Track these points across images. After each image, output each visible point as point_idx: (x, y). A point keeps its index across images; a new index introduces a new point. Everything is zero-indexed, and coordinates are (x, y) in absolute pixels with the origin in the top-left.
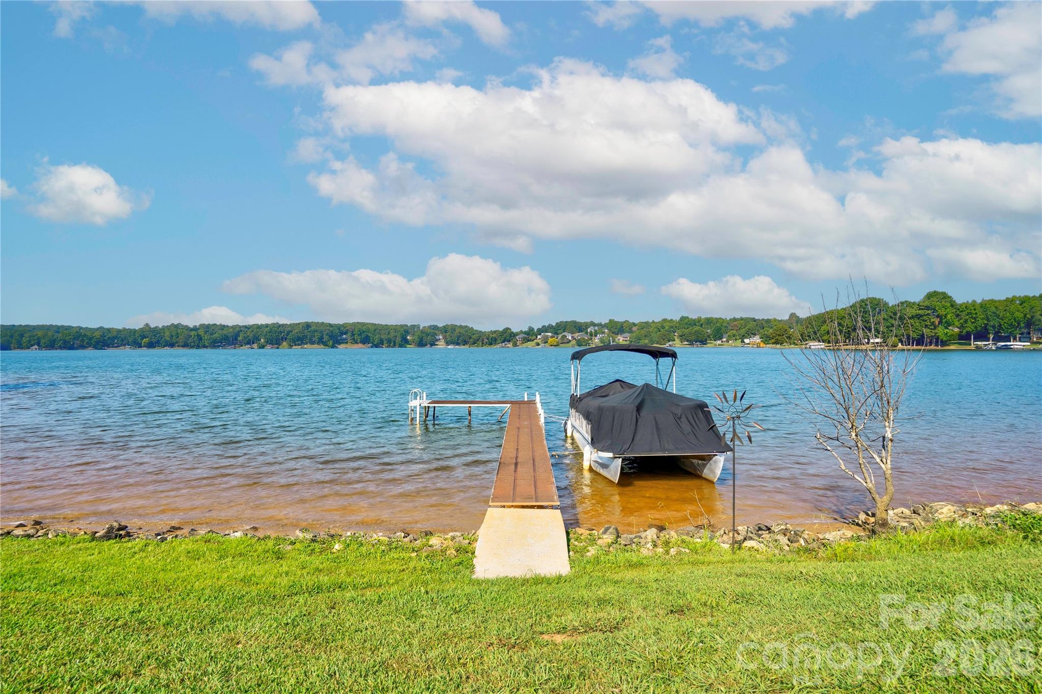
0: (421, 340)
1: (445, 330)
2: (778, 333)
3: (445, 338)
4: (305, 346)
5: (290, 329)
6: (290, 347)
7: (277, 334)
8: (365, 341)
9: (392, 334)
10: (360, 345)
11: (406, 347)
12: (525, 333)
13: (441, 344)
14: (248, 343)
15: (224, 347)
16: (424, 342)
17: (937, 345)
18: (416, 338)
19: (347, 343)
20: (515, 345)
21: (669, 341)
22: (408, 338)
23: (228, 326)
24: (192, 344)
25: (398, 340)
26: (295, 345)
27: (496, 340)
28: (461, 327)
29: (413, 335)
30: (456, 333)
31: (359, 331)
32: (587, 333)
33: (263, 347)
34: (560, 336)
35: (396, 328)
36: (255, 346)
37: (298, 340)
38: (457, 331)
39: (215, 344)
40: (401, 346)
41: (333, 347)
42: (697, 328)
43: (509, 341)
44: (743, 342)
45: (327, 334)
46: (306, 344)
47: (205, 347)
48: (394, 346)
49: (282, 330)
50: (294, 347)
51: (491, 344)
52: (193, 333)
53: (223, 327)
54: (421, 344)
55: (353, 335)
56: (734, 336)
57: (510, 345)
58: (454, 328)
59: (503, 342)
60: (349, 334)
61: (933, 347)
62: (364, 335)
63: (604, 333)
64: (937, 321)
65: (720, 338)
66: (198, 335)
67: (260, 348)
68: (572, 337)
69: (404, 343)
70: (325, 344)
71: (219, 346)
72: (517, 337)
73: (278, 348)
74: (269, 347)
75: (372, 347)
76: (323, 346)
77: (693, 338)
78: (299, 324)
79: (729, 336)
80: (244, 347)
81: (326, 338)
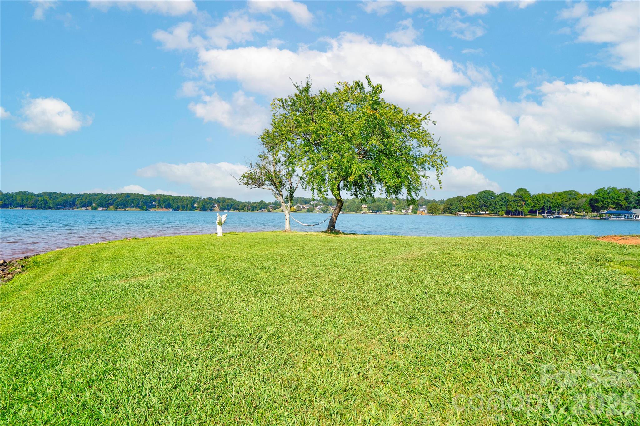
0: (204, 206)
1: (218, 201)
3: (219, 206)
4: (127, 209)
5: (115, 197)
6: (116, 209)
7: (106, 201)
8: (168, 206)
9: (185, 202)
10: (165, 209)
11: (194, 211)
13: (217, 209)
14: (84, 206)
15: (64, 208)
16: (206, 208)
18: (200, 205)
19: (155, 207)
20: (269, 211)
22: (195, 205)
23: (65, 194)
24: (40, 206)
25: (189, 206)
26: (120, 208)
27: (256, 208)
28: (228, 199)
29: (198, 204)
30: (226, 203)
31: (164, 200)
32: (311, 205)
33: (95, 209)
35: (187, 199)
36: (89, 208)
37: (121, 205)
38: (227, 201)
39: (58, 206)
40: (191, 210)
41: (146, 210)
43: (264, 208)
45: (142, 202)
46: (127, 207)
47: (50, 208)
48: (187, 210)
49: (110, 198)
50: (118, 209)
51: (253, 210)
52: (40, 198)
53: (62, 195)
54: (204, 209)
55: (160, 202)
57: (266, 211)
58: (224, 200)
59: (261, 209)
60: (157, 202)
62: (167, 203)
66: (44, 200)
67: (93, 209)
68: (303, 207)
69: (193, 208)
70: (141, 208)
71: (61, 208)
73: (107, 210)
74: (100, 209)
75: (172, 210)
76: (139, 209)
77: (375, 209)
78: (121, 194)
80: (80, 209)
81: (141, 204)
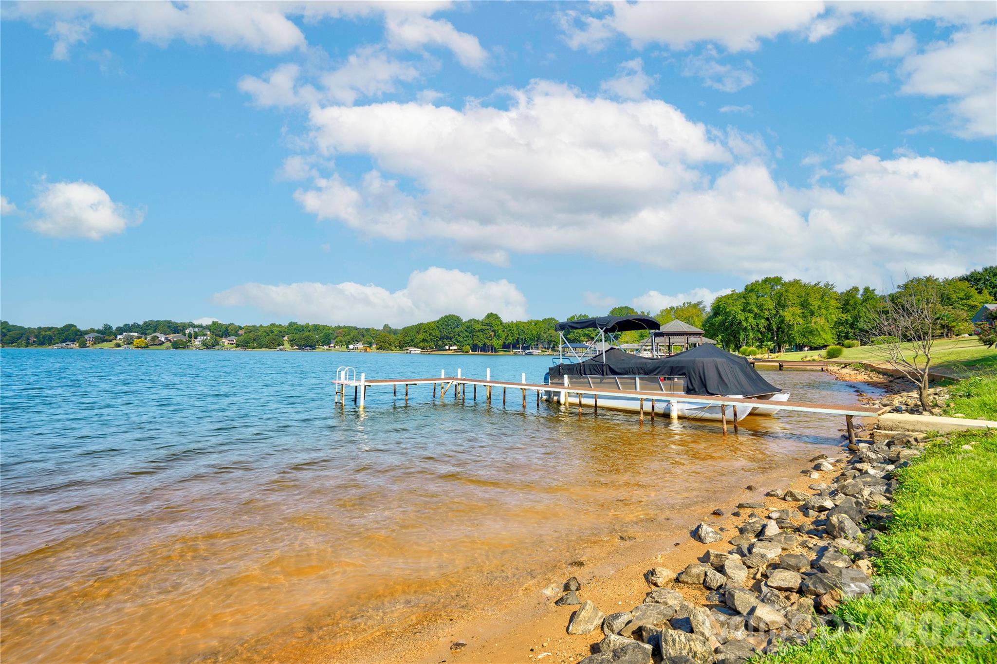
2: (382, 340)
12: (99, 331)
17: (492, 352)
21: (279, 345)
34: (149, 338)
42: (307, 334)
44: (348, 347)
56: (341, 342)
61: (490, 353)
63: (205, 335)
64: (493, 334)
65: (329, 344)
72: (86, 337)
79: (337, 342)
